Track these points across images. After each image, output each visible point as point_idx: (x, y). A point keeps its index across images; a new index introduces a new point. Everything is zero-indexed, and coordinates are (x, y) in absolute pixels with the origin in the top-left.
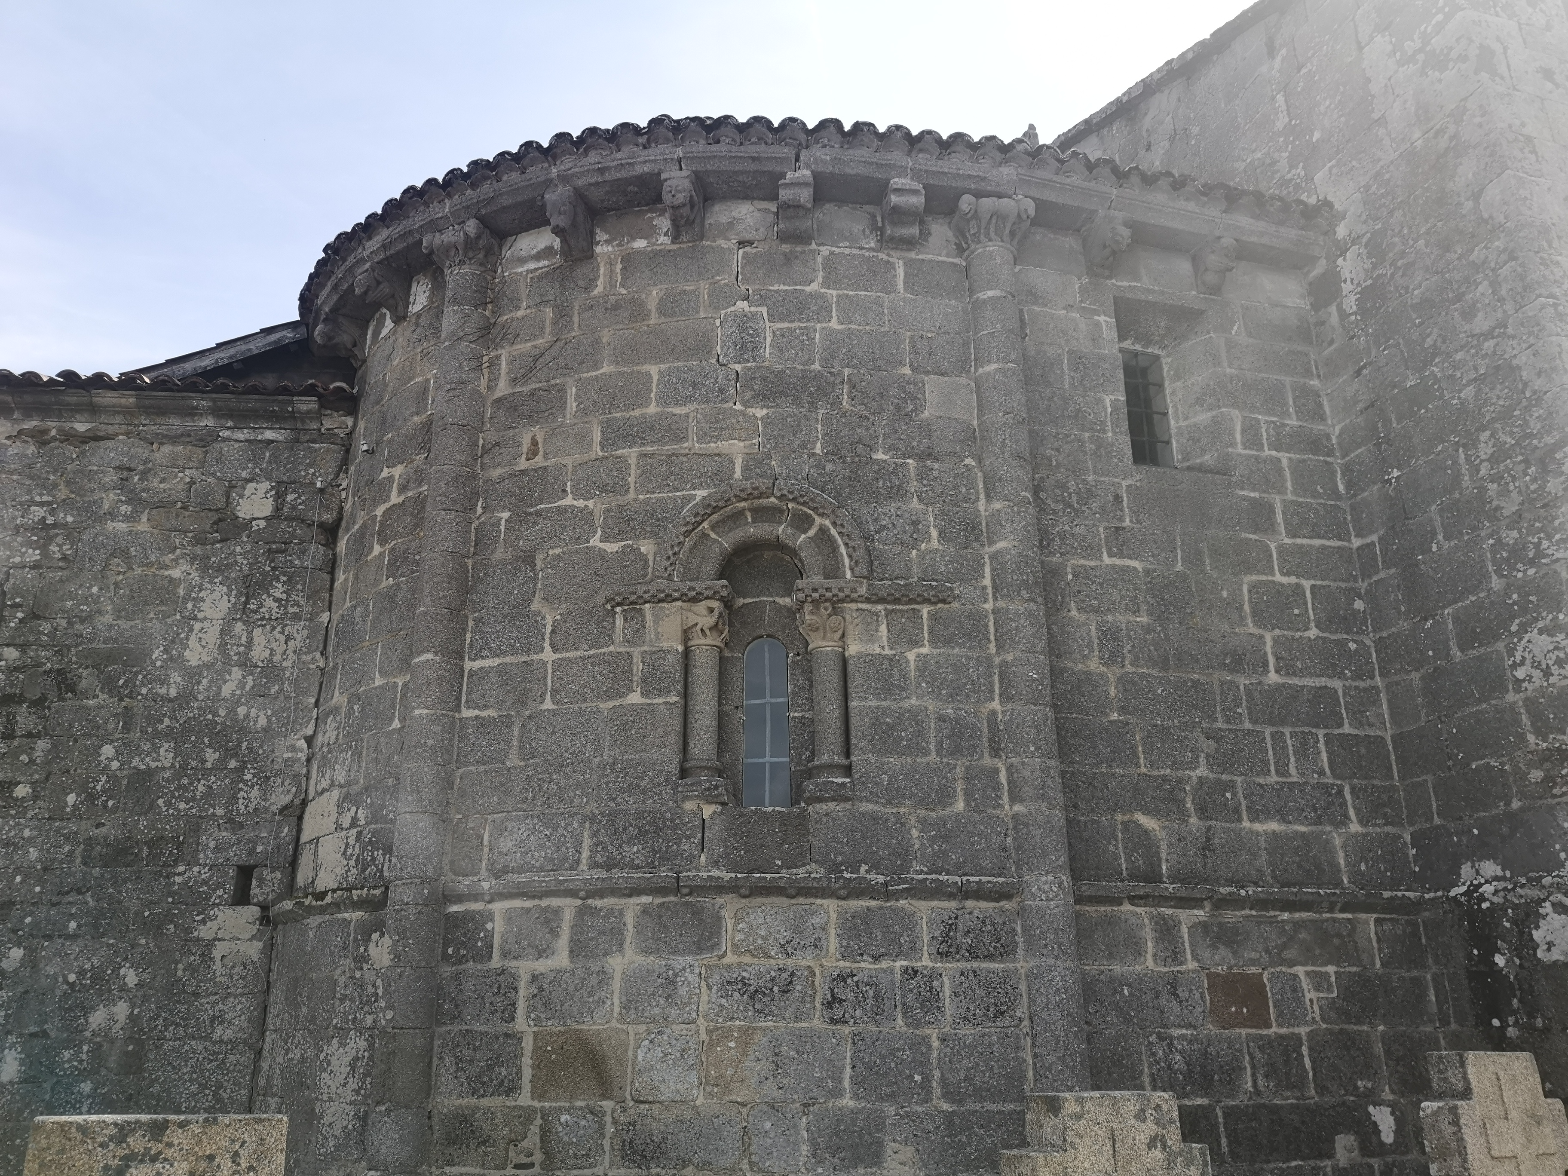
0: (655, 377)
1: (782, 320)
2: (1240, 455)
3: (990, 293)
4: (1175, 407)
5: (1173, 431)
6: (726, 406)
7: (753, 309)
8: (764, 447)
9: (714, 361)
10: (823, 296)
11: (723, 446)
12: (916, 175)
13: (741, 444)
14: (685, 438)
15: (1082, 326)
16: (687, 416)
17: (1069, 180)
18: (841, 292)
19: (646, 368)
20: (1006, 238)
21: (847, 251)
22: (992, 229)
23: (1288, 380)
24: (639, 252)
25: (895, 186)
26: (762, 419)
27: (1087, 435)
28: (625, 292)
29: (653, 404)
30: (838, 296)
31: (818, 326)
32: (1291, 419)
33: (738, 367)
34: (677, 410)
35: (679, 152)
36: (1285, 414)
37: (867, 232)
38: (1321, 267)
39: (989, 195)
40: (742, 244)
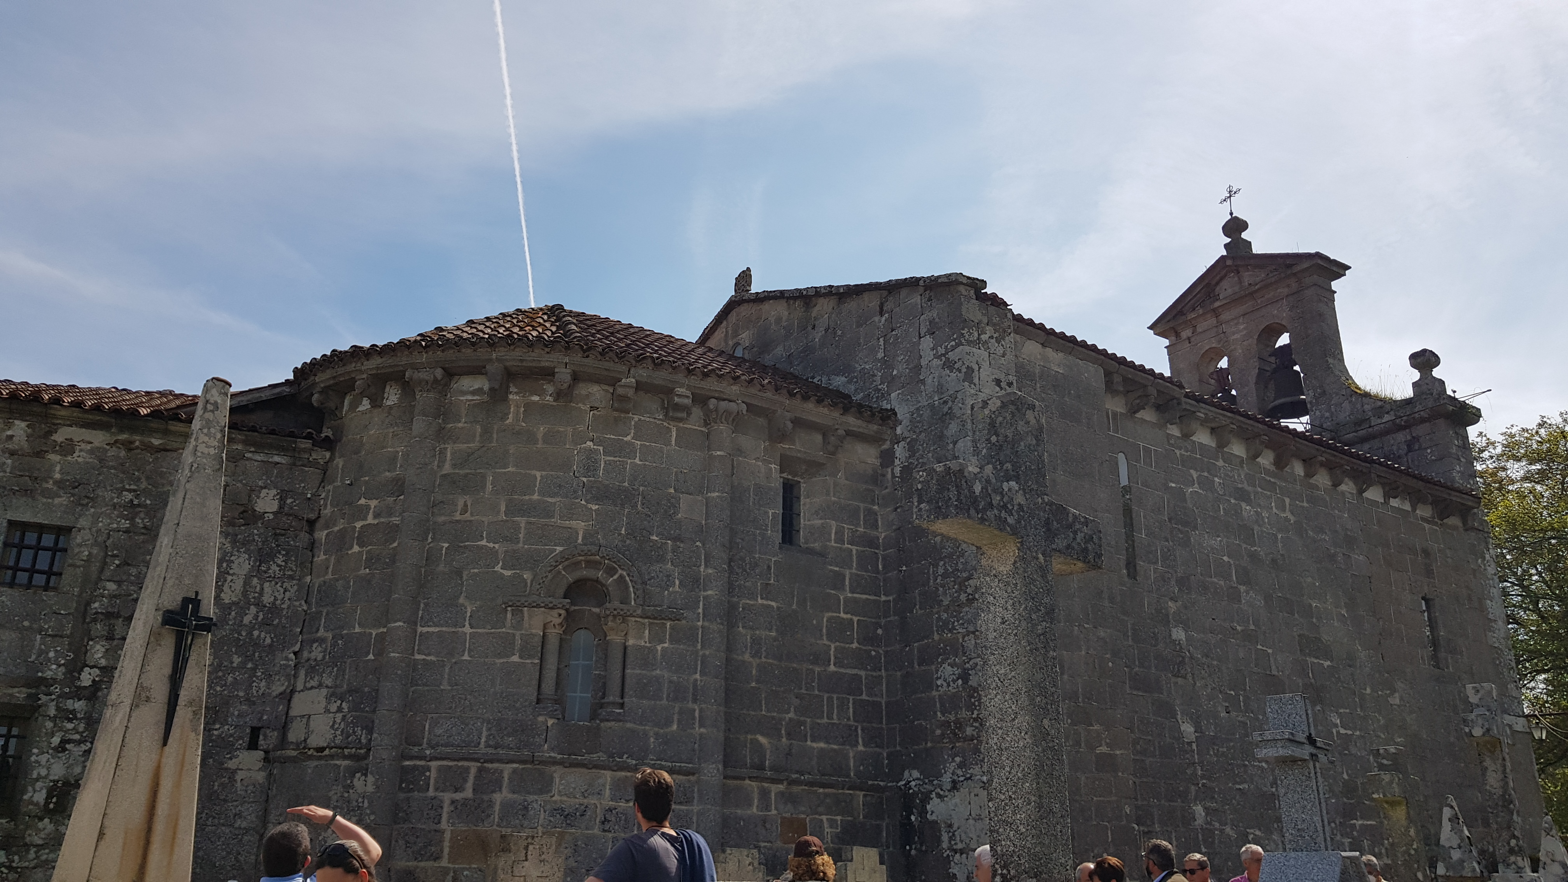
0: (539, 479)
1: (610, 456)
2: (832, 546)
3: (719, 453)
4: (804, 513)
5: (802, 526)
6: (576, 501)
7: (595, 447)
8: (595, 527)
9: (572, 474)
10: (633, 444)
11: (573, 523)
12: (689, 388)
13: (583, 524)
14: (553, 517)
15: (763, 470)
16: (555, 503)
17: (765, 395)
18: (642, 443)
19: (534, 472)
20: (730, 422)
21: (648, 419)
22: (724, 417)
23: (862, 505)
24: (534, 403)
25: (677, 393)
26: (595, 510)
27: (758, 532)
28: (524, 425)
29: (536, 494)
30: (641, 445)
31: (629, 461)
32: (861, 527)
33: (585, 479)
34: (550, 500)
35: (567, 360)
36: (858, 525)
37: (659, 409)
38: (886, 446)
39: (724, 400)
40: (592, 408)
